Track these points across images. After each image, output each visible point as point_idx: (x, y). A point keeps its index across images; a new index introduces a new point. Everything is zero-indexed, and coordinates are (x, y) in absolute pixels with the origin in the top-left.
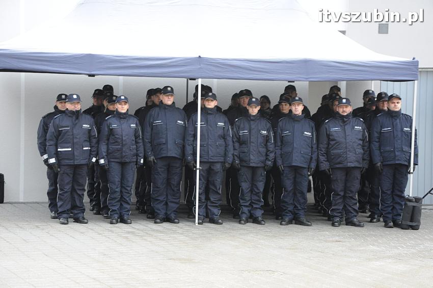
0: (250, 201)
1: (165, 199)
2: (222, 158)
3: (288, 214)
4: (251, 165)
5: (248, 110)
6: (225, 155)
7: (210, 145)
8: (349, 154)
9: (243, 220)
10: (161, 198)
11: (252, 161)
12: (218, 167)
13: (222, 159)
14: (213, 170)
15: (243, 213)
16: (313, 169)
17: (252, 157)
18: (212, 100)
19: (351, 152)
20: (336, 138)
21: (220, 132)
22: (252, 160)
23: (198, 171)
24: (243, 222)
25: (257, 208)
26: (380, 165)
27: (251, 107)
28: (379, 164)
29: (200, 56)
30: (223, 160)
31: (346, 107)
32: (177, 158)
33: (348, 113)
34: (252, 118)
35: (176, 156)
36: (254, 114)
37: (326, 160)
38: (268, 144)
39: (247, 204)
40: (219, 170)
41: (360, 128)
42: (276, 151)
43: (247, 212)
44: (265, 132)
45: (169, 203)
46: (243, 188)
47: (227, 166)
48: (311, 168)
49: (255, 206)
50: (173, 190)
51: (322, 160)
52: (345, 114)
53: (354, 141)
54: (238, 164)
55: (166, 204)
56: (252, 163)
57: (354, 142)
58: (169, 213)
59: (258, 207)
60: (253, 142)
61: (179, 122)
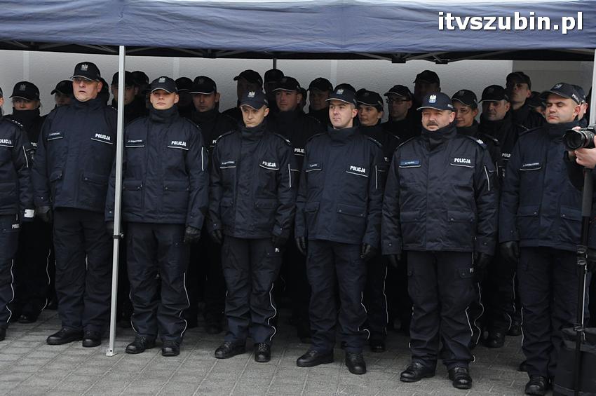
0: (247, 309)
1: (80, 294)
2: (178, 216)
3: (317, 343)
6: (185, 209)
7: (149, 187)
8: (430, 222)
10: (70, 292)
11: (238, 227)
12: (169, 236)
13: (178, 218)
16: (369, 246)
17: (239, 218)
18: (167, 94)
19: (436, 217)
20: (408, 184)
21: (175, 161)
22: (238, 224)
23: (116, 242)
25: (260, 324)
26: (513, 247)
27: (247, 109)
28: (509, 245)
30: (179, 221)
31: (437, 113)
33: (440, 126)
35: (86, 207)
36: (252, 126)
37: (396, 232)
38: (280, 190)
39: (240, 314)
40: (171, 243)
41: (469, 162)
42: (298, 205)
43: (235, 331)
44: (274, 165)
45: (86, 302)
48: (366, 245)
49: (254, 320)
51: (388, 232)
52: (435, 128)
53: (444, 192)
54: (215, 231)
55: (81, 304)
56: (237, 230)
57: (445, 195)
58: (84, 322)
59: (260, 322)
60: (243, 187)
61: (99, 136)
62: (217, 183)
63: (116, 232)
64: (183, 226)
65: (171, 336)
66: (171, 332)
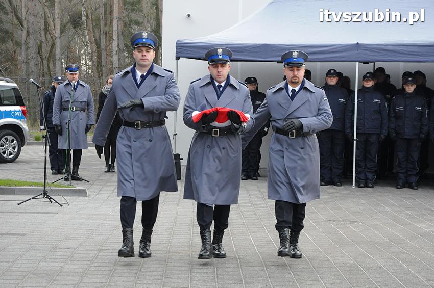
0: (406, 169)
1: (330, 165)
4: (406, 137)
5: (405, 89)
6: (381, 128)
7: (366, 119)
9: (400, 185)
10: (327, 165)
12: (373, 139)
13: (378, 131)
14: (370, 141)
15: (400, 179)
17: (406, 130)
18: (370, 80)
21: (377, 108)
22: (406, 132)
23: (355, 142)
24: (399, 187)
25: (412, 175)
27: (408, 86)
29: (358, 43)
32: (338, 131)
34: (408, 96)
35: (337, 129)
36: (410, 92)
38: (423, 119)
39: (404, 171)
40: (375, 141)
43: (404, 178)
44: (420, 108)
45: (333, 169)
46: (400, 157)
47: (383, 137)
49: (410, 173)
50: (337, 158)
54: (394, 137)
55: (331, 170)
56: (406, 135)
58: (333, 177)
60: (407, 117)
61: (341, 100)
62: (394, 117)
63: (355, 138)
64: (379, 135)
65: (370, 180)
66: (370, 179)
